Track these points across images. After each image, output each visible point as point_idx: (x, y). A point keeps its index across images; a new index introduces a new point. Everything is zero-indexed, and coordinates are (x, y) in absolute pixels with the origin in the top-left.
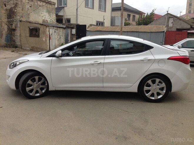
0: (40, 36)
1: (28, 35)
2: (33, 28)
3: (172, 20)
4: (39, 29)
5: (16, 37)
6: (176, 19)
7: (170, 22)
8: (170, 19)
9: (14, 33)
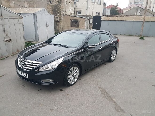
0: (80, 27)
1: (70, 25)
2: (74, 20)
3: (140, 11)
4: (79, 21)
5: (60, 27)
6: (143, 10)
7: (138, 12)
8: (138, 10)
9: (58, 24)
